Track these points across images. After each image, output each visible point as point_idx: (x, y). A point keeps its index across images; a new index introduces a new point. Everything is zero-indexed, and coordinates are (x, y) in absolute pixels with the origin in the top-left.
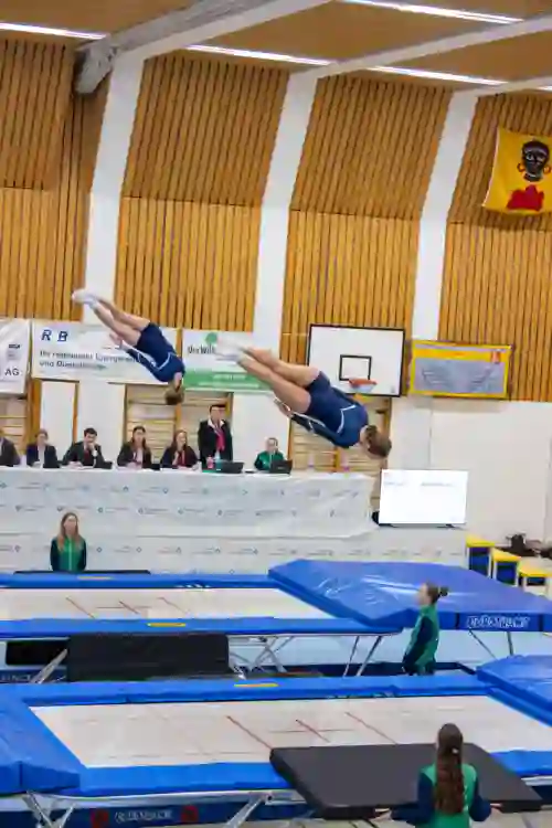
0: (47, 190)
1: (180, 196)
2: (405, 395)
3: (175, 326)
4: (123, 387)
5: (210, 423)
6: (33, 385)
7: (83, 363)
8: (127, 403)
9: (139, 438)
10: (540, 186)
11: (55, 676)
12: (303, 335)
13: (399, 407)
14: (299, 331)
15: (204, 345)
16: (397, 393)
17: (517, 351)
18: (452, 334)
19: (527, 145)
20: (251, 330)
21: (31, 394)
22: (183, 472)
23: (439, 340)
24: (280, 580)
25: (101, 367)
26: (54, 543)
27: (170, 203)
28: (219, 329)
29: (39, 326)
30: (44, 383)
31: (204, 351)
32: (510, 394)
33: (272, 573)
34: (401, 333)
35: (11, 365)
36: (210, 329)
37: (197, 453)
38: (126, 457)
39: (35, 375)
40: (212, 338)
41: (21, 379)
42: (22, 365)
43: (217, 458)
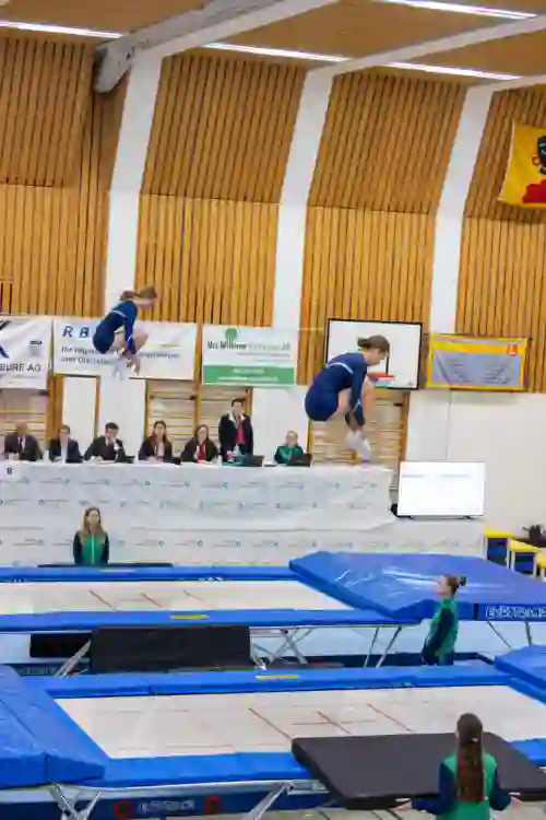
0: (71, 185)
2: (423, 388)
3: (195, 321)
4: (144, 381)
5: (232, 418)
6: (55, 383)
7: (104, 359)
8: (149, 397)
9: (159, 432)
11: (78, 668)
12: (321, 329)
13: (416, 400)
14: (317, 326)
15: (224, 340)
16: (415, 386)
17: (534, 343)
18: (469, 327)
19: (541, 140)
20: (270, 325)
21: (54, 388)
22: (204, 465)
23: (456, 334)
24: (299, 572)
26: (77, 538)
28: (238, 323)
29: (61, 323)
30: (68, 380)
31: (223, 346)
32: (527, 387)
34: (419, 326)
35: (33, 361)
36: (229, 323)
38: (147, 451)
39: (57, 371)
40: (231, 334)
41: (43, 375)
42: (44, 362)
43: (236, 452)
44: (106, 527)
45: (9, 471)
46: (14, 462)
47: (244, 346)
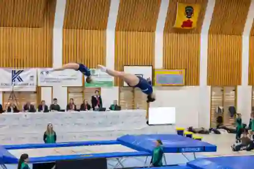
0: (41, 27)
1: (81, 27)
2: (154, 86)
4: (66, 88)
5: (95, 96)
6: (39, 89)
7: (54, 81)
8: (68, 92)
9: (71, 102)
10: (191, 20)
17: (187, 70)
18: (167, 66)
19: (187, 7)
21: (38, 91)
23: (163, 68)
24: (120, 141)
25: (59, 82)
27: (78, 30)
28: (95, 68)
29: (39, 70)
30: (42, 88)
32: (186, 84)
33: (118, 140)
34: (151, 67)
35: (32, 82)
36: (93, 68)
39: (39, 85)
40: (94, 71)
41: (35, 87)
42: (35, 84)
43: (97, 107)
45: (26, 116)
47: (97, 75)
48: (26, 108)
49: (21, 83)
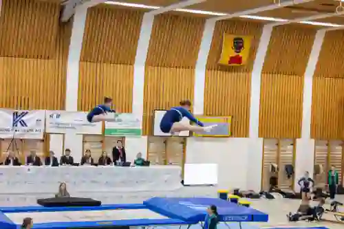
0: (52, 59)
2: (191, 136)
4: (82, 136)
5: (117, 148)
6: (46, 136)
7: (66, 126)
8: (84, 142)
9: (88, 154)
10: (240, 54)
12: (152, 113)
13: (189, 141)
16: (188, 135)
17: (234, 118)
18: (208, 112)
19: (235, 39)
20: (132, 112)
21: (46, 138)
23: (204, 115)
25: (73, 128)
27: (99, 64)
29: (49, 113)
30: (51, 135)
32: (232, 135)
33: (145, 203)
35: (38, 128)
37: (112, 159)
38: (84, 161)
39: (47, 131)
40: (116, 116)
41: (42, 133)
42: (42, 128)
43: (120, 161)
44: (68, 191)
45: (29, 170)
46: (31, 166)
48: (30, 160)
49: (25, 128)
